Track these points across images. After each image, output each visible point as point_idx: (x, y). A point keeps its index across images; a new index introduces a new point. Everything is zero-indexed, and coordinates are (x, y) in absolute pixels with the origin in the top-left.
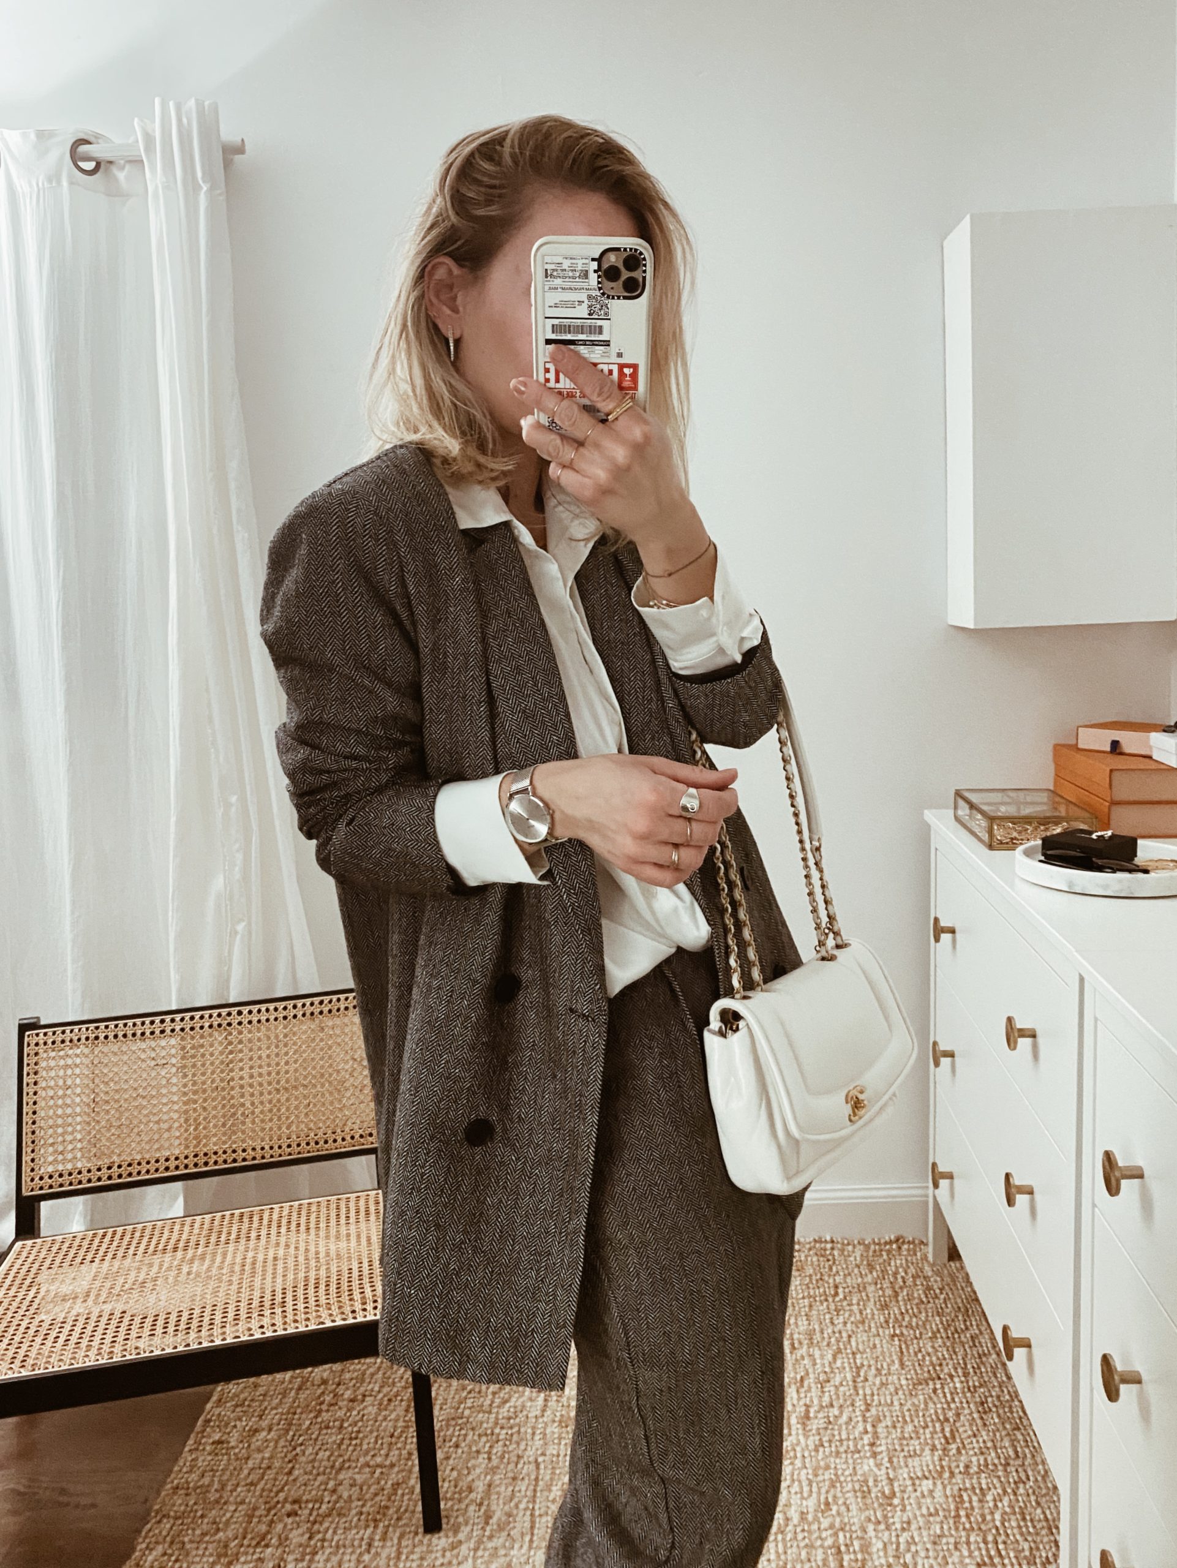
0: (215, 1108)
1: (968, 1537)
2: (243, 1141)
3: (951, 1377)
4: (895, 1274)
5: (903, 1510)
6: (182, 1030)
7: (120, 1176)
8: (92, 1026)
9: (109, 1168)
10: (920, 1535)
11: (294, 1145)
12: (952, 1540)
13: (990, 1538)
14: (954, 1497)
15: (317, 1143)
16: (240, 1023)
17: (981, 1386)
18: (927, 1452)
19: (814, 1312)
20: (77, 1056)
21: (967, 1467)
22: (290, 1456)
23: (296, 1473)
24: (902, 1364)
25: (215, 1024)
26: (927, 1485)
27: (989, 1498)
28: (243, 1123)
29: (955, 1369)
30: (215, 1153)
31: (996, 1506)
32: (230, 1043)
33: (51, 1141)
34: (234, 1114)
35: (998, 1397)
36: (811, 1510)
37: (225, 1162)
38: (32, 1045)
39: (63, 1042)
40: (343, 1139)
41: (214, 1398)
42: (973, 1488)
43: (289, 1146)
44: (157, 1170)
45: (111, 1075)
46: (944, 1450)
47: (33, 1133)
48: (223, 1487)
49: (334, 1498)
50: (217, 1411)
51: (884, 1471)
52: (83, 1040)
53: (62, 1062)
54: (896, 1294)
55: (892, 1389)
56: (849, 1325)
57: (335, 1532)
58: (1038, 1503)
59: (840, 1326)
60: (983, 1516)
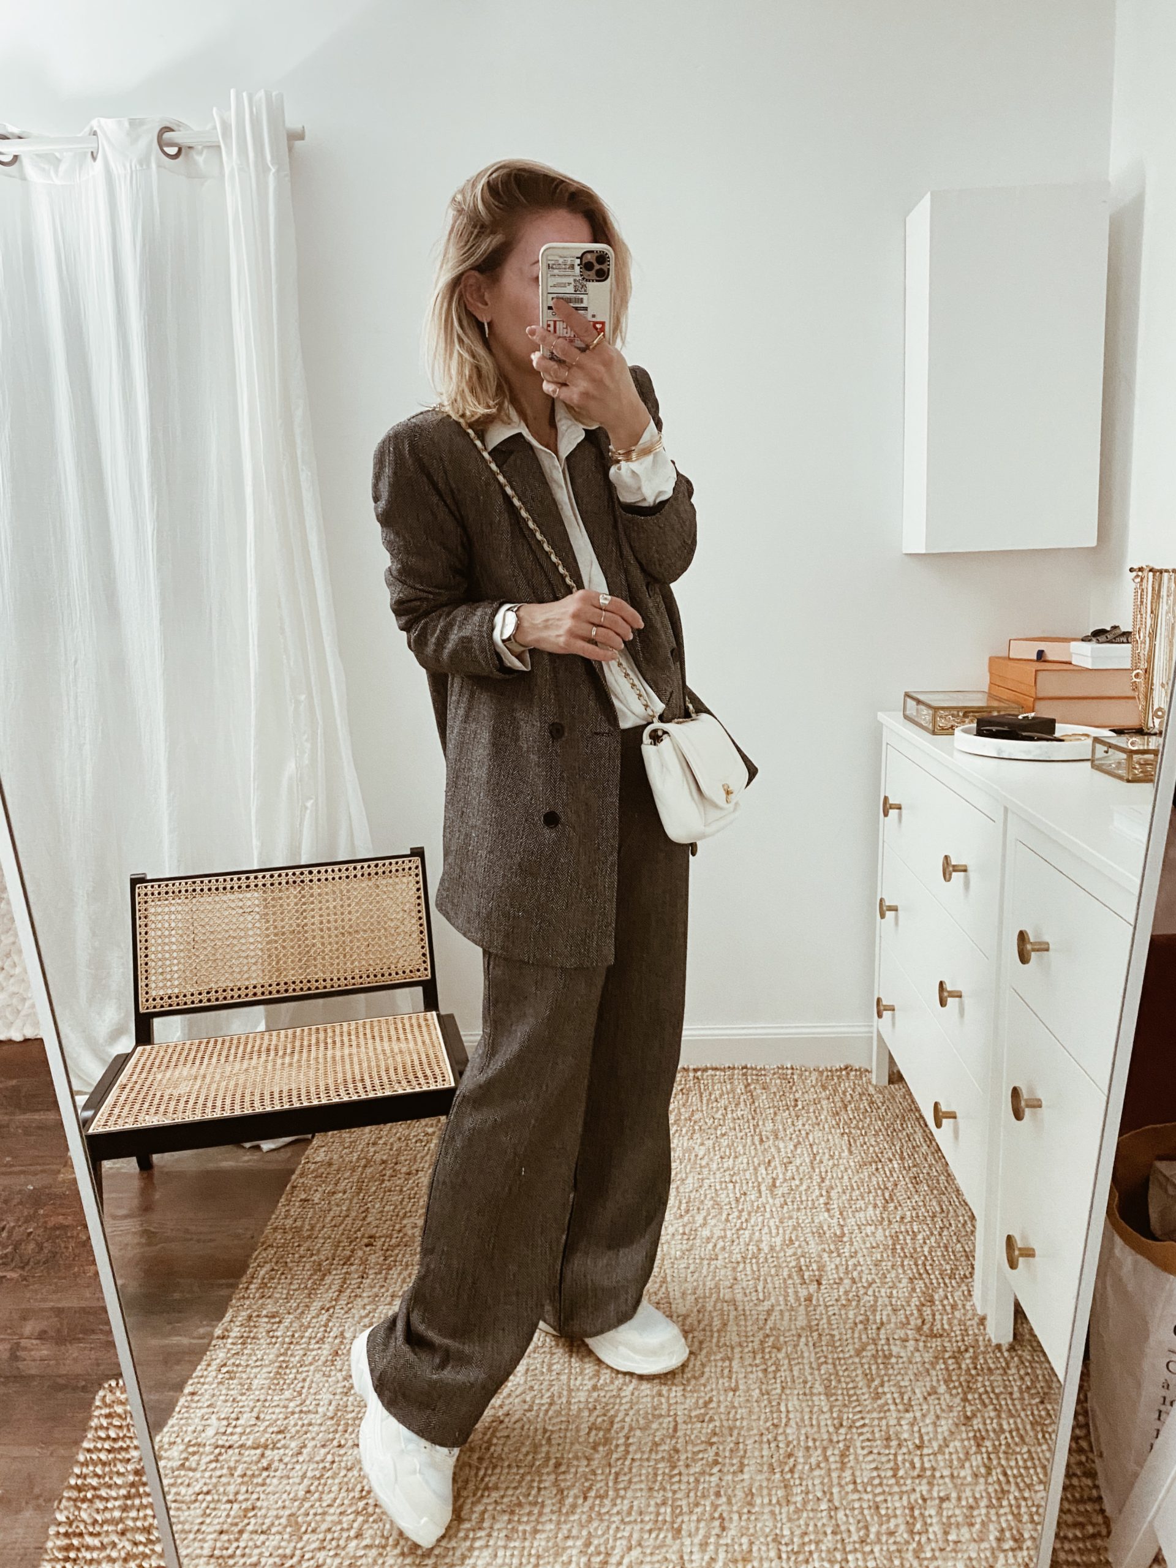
0: (292, 947)
1: (902, 1262)
2: (316, 973)
3: (891, 1160)
4: (844, 1093)
5: (852, 1244)
6: (264, 885)
7: (217, 1000)
8: (190, 881)
9: (208, 993)
10: (865, 1260)
11: (357, 977)
12: (890, 1264)
13: (920, 1262)
14: (892, 1237)
15: (375, 976)
16: (311, 881)
17: (914, 1166)
18: (871, 1208)
19: (778, 1118)
20: (179, 904)
21: (902, 1218)
22: (362, 1209)
23: (369, 1219)
24: (851, 1152)
25: (291, 881)
26: (869, 1229)
27: (920, 1237)
28: (315, 959)
29: (894, 1155)
30: (294, 983)
31: (925, 1243)
32: (303, 896)
33: (160, 970)
34: (308, 952)
35: (928, 1174)
36: (778, 1244)
37: (302, 989)
38: (142, 895)
39: (167, 893)
40: (397, 974)
41: (298, 1172)
42: (907, 1232)
43: (353, 978)
44: (247, 995)
45: (207, 920)
46: (884, 1207)
47: (146, 964)
48: (312, 1228)
49: (401, 1235)
50: (301, 1181)
51: (835, 1220)
52: (183, 892)
53: (167, 909)
54: (846, 1107)
55: (842, 1168)
56: (807, 1126)
57: (404, 1256)
58: (959, 1241)
59: (800, 1127)
60: (915, 1249)
